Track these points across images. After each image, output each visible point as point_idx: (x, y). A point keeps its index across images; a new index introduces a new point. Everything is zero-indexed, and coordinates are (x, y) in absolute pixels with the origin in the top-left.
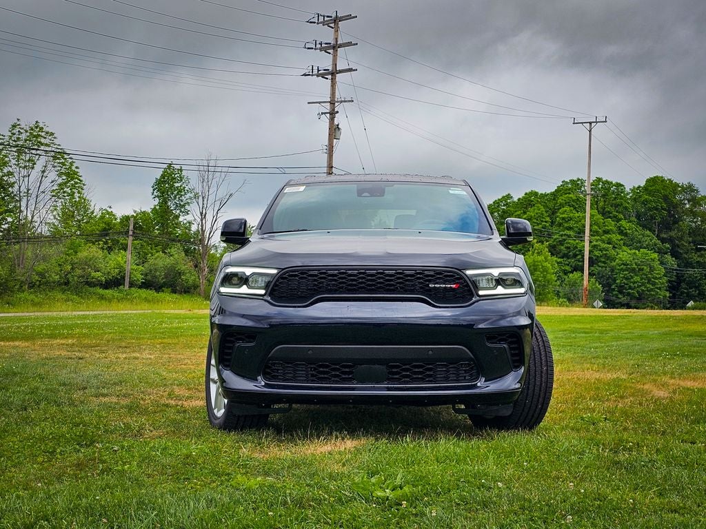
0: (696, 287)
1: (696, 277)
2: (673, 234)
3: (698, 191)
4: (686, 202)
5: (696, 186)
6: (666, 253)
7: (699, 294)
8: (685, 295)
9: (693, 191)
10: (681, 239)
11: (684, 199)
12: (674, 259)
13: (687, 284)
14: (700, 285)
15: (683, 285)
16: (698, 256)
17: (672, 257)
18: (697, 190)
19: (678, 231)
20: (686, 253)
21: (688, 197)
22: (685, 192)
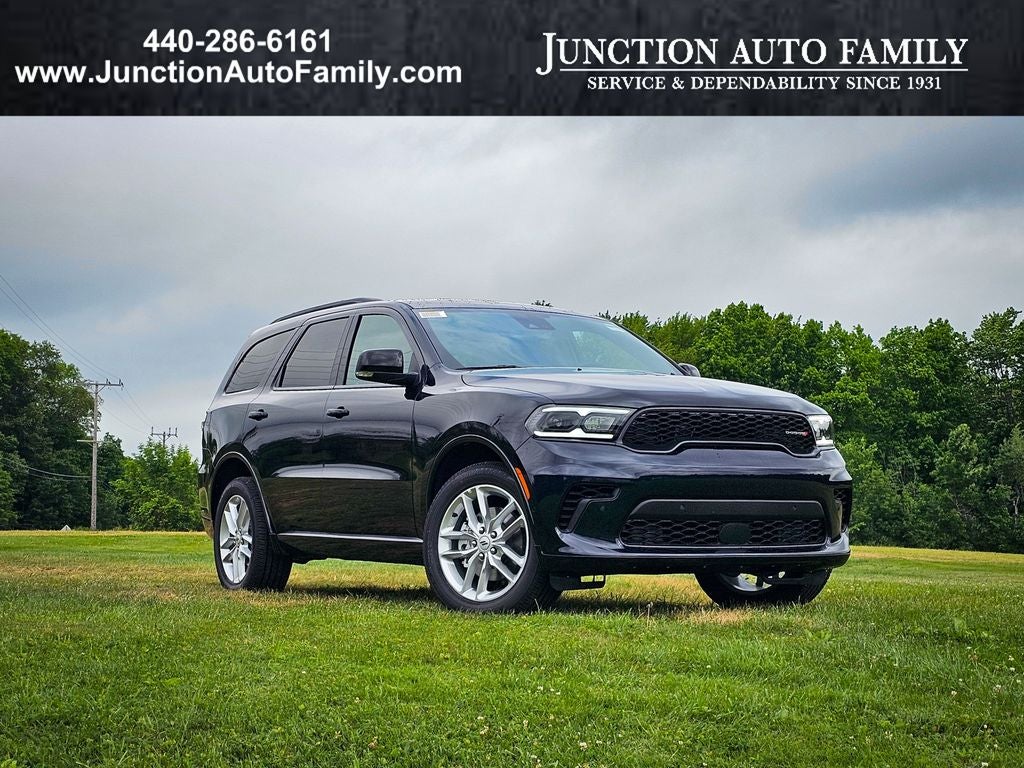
0: (55, 505)
1: (56, 489)
2: (20, 420)
3: (58, 356)
4: (40, 371)
5: (56, 348)
6: (12, 451)
7: (59, 516)
8: (39, 517)
9: (51, 354)
10: (32, 429)
11: (36, 367)
12: (23, 460)
13: (42, 500)
14: (61, 500)
15: (36, 502)
16: (58, 457)
17: (21, 458)
18: (57, 354)
19: (28, 416)
20: (39, 452)
21: (44, 363)
22: (39, 357)
